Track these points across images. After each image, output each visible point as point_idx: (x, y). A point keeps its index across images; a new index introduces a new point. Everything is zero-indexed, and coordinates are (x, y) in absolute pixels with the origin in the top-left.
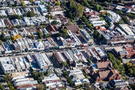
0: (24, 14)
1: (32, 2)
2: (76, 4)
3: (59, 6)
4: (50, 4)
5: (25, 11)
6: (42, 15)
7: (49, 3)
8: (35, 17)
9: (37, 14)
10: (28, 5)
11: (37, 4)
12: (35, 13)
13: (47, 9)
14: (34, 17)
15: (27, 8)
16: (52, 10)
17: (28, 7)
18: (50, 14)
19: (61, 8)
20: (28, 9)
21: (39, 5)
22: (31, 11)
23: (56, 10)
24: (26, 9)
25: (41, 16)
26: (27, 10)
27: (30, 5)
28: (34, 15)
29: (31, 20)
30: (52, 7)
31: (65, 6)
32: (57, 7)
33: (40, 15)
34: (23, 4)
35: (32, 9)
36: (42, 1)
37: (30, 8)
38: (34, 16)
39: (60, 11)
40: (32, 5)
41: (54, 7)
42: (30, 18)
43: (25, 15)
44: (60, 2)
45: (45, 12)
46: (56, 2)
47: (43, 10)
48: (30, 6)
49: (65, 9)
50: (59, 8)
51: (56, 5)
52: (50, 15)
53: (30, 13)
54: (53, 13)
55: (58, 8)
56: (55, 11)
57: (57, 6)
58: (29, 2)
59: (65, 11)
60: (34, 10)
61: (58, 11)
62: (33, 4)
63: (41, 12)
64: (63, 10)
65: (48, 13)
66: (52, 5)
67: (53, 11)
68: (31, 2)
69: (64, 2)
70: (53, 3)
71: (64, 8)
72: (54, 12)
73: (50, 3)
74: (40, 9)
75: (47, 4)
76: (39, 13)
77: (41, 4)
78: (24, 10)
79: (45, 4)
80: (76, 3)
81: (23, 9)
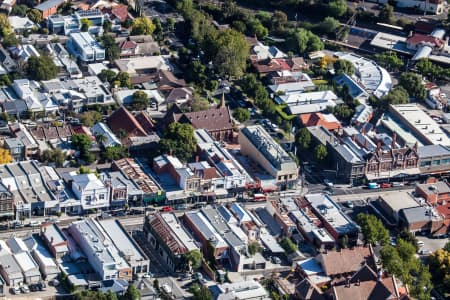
0: (13, 68)
1: (39, 19)
2: (217, 28)
3: (149, 37)
4: (111, 31)
5: (15, 57)
6: (86, 72)
7: (106, 25)
8: (57, 80)
9: (65, 67)
10: (25, 33)
11: (62, 28)
12: (58, 63)
13: (102, 48)
14: (53, 80)
15: (25, 46)
16: (124, 52)
17: (23, 39)
18: (115, 66)
19: (156, 44)
20: (28, 49)
21: (67, 31)
22: (38, 55)
23: (137, 51)
24: (20, 47)
25: (80, 75)
26: (25, 55)
27: (34, 32)
28: (54, 71)
29: (42, 90)
30: (124, 39)
31: (171, 36)
32: (143, 41)
33: (77, 73)
34: (5, 30)
35: (42, 48)
36: (79, 18)
37: (34, 45)
38: (54, 77)
39: (155, 54)
40: (40, 32)
41: (128, 39)
42: (38, 84)
43: (19, 74)
44: (154, 21)
45: (95, 62)
46: (137, 21)
47: (88, 51)
48: (31, 36)
49: (173, 48)
50: (151, 44)
51: (137, 31)
52: (116, 71)
53: (37, 65)
54: (129, 65)
55: (148, 45)
56: (134, 55)
57: (142, 36)
58: (26, 19)
59: (176, 55)
60: (51, 51)
61: (148, 55)
62: (45, 27)
63: (79, 62)
64: (167, 53)
65: (107, 62)
66: (119, 33)
67: (128, 56)
68: (35, 22)
69: (169, 21)
70: (125, 24)
71: (166, 43)
72: (132, 60)
73: (113, 26)
74: (74, 49)
75: (101, 30)
76: (72, 65)
77: (74, 28)
78: (10, 52)
79: (91, 28)
80: (215, 23)
81: (5, 48)
